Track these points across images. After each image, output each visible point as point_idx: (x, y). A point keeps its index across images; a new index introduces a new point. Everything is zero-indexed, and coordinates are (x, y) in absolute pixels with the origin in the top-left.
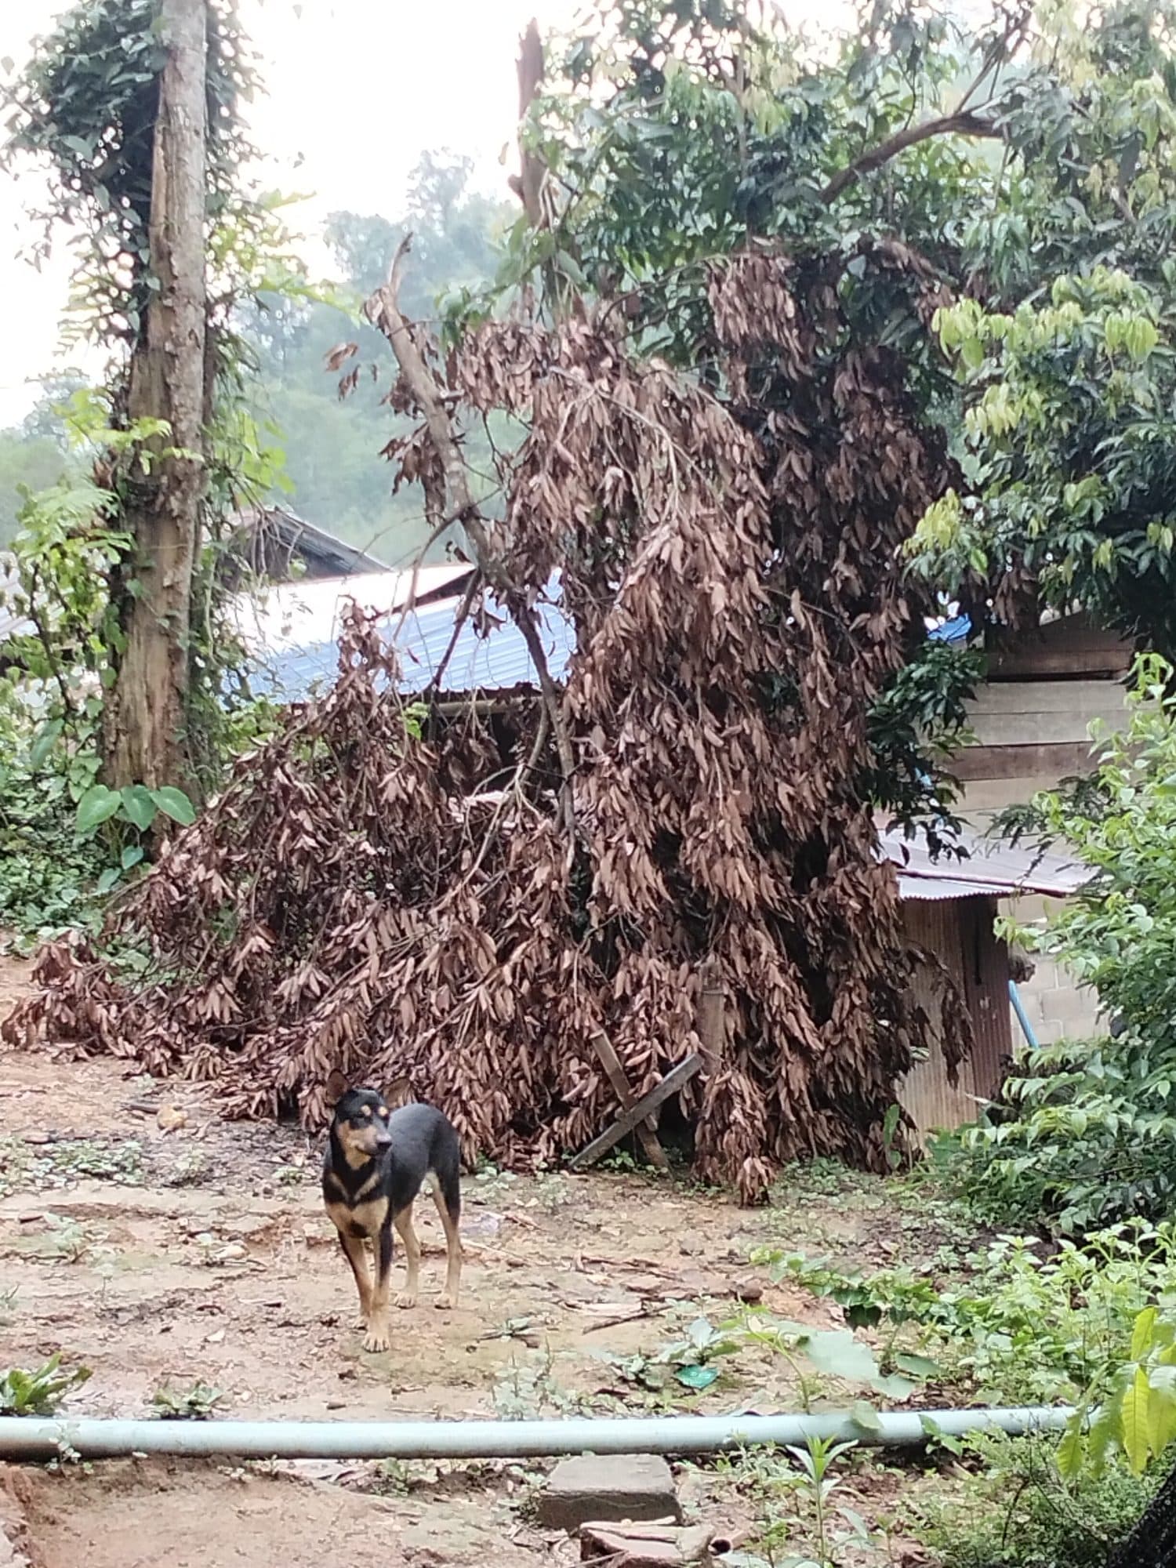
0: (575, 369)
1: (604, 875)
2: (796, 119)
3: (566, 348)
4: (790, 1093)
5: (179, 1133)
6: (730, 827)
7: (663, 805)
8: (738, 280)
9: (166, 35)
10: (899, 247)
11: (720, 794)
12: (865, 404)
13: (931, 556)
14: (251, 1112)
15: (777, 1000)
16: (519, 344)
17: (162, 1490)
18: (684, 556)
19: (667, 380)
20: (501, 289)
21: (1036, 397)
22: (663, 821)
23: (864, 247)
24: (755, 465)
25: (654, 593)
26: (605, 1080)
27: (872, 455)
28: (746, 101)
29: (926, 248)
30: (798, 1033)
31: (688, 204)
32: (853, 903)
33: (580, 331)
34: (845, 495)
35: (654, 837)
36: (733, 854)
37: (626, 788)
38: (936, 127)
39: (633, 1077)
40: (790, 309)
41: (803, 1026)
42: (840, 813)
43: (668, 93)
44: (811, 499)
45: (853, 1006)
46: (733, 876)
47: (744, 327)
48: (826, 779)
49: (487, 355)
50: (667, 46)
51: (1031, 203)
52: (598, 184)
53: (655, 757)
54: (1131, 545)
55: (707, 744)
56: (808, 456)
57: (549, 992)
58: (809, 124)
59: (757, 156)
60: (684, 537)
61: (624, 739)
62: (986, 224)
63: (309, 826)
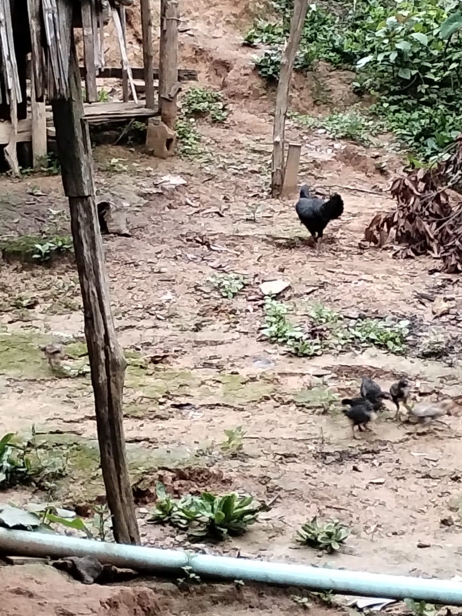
5: (444, 319)
17: (251, 607)
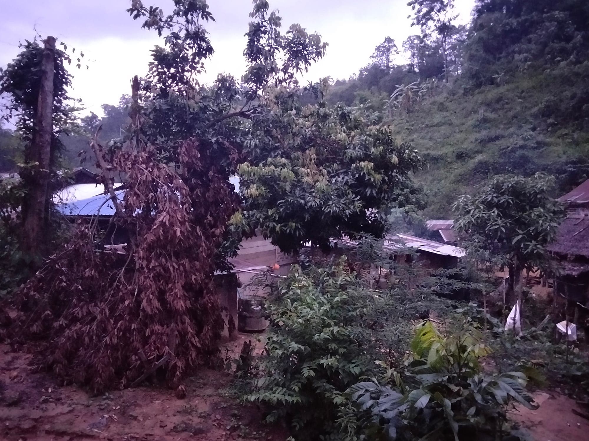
0: (143, 165)
1: (144, 303)
2: (201, 108)
3: (141, 159)
4: (192, 359)
5: (15, 380)
6: (179, 291)
7: (161, 282)
8: (186, 147)
9: (43, 68)
10: (226, 142)
11: (176, 281)
12: (216, 179)
13: (235, 226)
14: (39, 370)
15: (189, 335)
16: (129, 157)
18: (169, 220)
19: (167, 170)
20: (125, 142)
21: (263, 188)
22: (161, 287)
23: (217, 141)
24: (189, 194)
25: (161, 231)
26: (141, 362)
27: (217, 191)
28: (189, 103)
29: (232, 143)
30: (195, 343)
31: (174, 123)
32: (210, 305)
33: (145, 155)
34: (211, 200)
35: (158, 292)
36: (180, 298)
37: (152, 279)
38: (235, 114)
39: (150, 362)
40: (199, 155)
41: (196, 341)
42: (207, 281)
43: (169, 98)
44: (202, 199)
45: (208, 329)
46: (179, 304)
47: (187, 159)
48: (204, 274)
49: (120, 159)
50: (170, 86)
51: (260, 137)
52: (152, 116)
53: (160, 270)
54: (285, 226)
55: (174, 267)
56: (202, 190)
57: (128, 335)
58: (204, 109)
59: (191, 116)
60: (170, 215)
61: (152, 265)
62: (249, 141)
63: (65, 280)
